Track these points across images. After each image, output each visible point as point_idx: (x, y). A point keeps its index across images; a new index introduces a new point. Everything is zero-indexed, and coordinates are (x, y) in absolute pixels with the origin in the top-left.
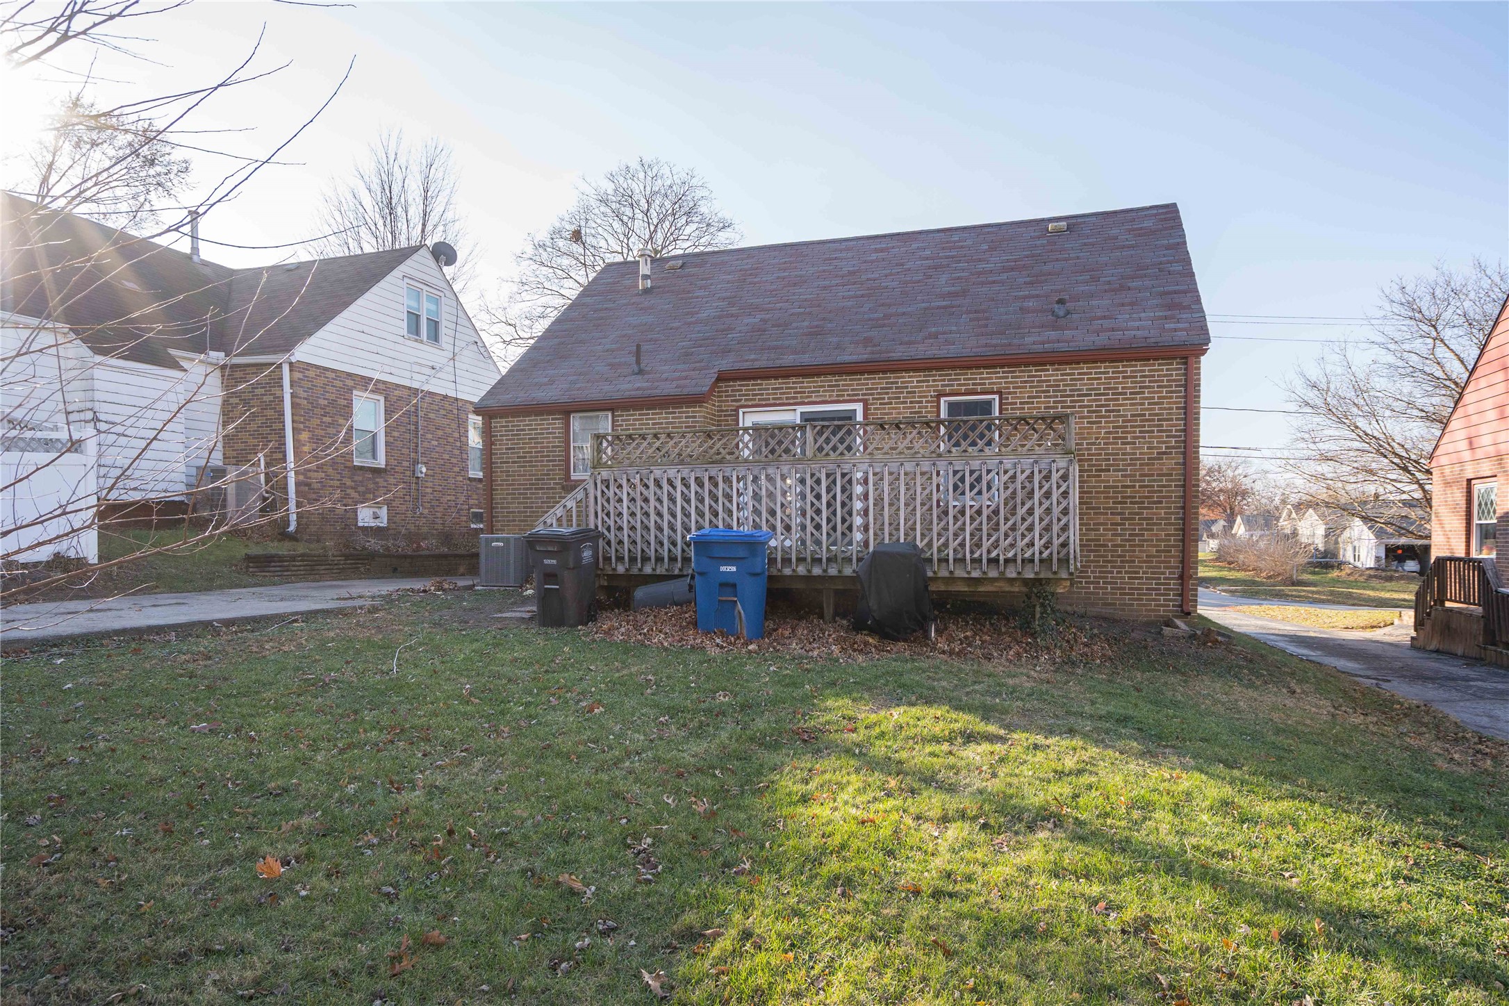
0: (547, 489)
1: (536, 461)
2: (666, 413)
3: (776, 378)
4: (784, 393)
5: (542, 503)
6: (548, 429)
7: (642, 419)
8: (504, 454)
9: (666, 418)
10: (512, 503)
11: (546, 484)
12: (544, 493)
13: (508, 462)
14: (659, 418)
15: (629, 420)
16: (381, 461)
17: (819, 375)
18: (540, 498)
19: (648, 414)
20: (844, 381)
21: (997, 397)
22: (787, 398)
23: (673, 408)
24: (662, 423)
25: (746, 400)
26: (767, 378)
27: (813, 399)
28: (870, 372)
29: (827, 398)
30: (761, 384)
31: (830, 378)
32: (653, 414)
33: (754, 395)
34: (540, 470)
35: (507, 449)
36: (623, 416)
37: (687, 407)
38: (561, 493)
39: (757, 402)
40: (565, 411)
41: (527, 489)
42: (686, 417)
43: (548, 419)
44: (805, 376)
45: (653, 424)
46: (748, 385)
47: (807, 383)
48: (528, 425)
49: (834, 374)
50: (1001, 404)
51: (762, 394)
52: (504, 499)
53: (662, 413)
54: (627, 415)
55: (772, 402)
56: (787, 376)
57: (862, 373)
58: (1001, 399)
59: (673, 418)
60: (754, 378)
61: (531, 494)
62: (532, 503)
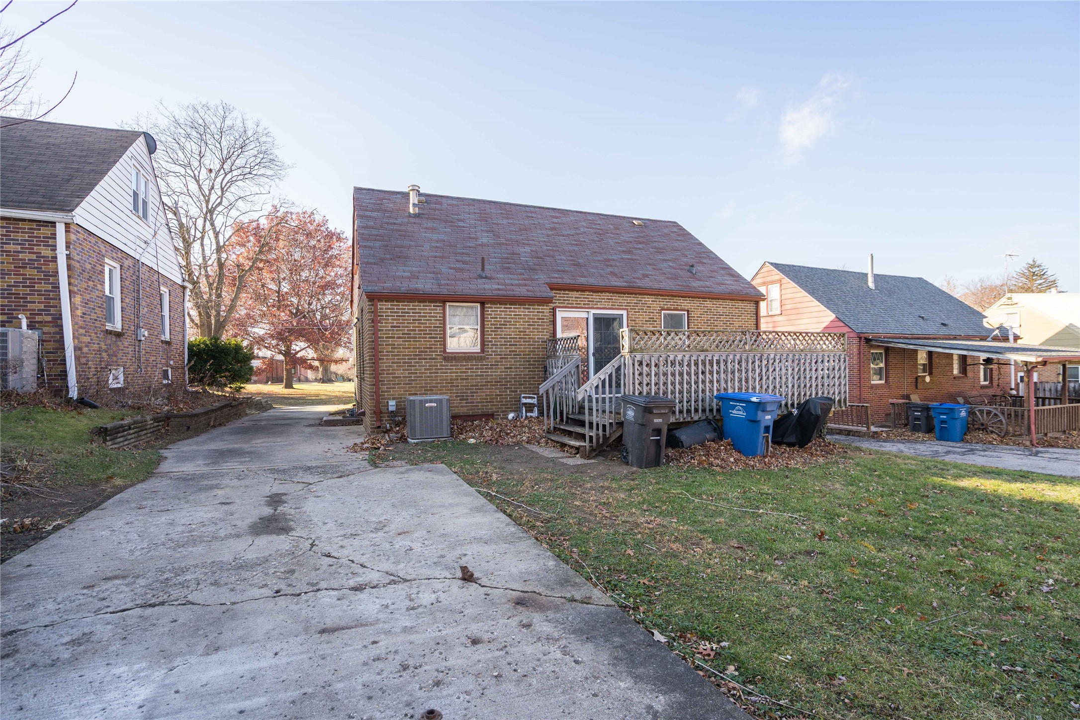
0: (430, 359)
1: (419, 338)
2: (524, 308)
3: (577, 291)
4: (582, 301)
5: (425, 369)
6: (431, 313)
7: (506, 311)
8: (389, 330)
9: (523, 312)
10: (397, 370)
11: (428, 355)
12: (427, 362)
13: (394, 338)
14: (519, 312)
15: (497, 311)
16: (118, 326)
17: (602, 292)
18: (423, 366)
19: (511, 308)
20: (615, 297)
21: (686, 313)
22: (584, 304)
23: (529, 305)
24: (521, 315)
25: (559, 303)
26: (572, 290)
27: (599, 306)
28: (628, 293)
29: (606, 306)
30: (568, 294)
31: (607, 294)
32: (514, 308)
33: (564, 300)
34: (423, 345)
35: (392, 327)
36: (492, 308)
37: (538, 305)
38: (442, 362)
39: (565, 305)
40: (442, 300)
41: (412, 359)
42: (538, 312)
43: (430, 306)
44: (594, 291)
45: (515, 315)
46: (560, 294)
47: (595, 297)
48: (412, 309)
49: (610, 292)
50: (688, 317)
51: (569, 300)
52: (390, 367)
53: (520, 308)
54: (495, 308)
55: (575, 305)
56: (583, 291)
57: (624, 293)
58: (688, 314)
59: (528, 312)
60: (565, 290)
61: (415, 363)
62: (416, 370)
